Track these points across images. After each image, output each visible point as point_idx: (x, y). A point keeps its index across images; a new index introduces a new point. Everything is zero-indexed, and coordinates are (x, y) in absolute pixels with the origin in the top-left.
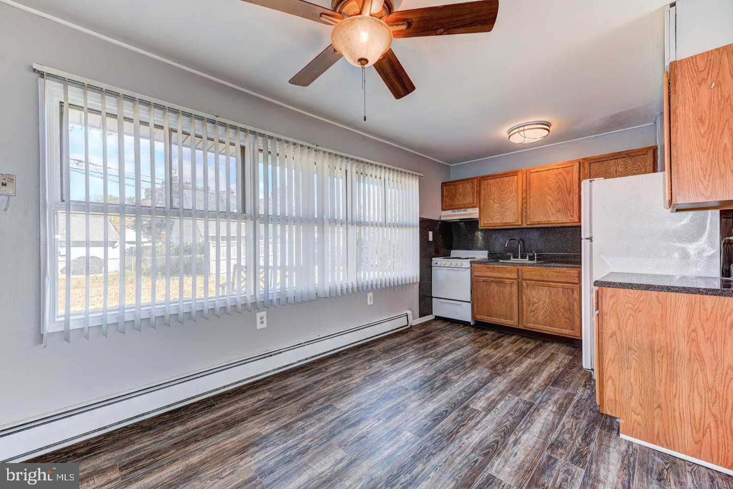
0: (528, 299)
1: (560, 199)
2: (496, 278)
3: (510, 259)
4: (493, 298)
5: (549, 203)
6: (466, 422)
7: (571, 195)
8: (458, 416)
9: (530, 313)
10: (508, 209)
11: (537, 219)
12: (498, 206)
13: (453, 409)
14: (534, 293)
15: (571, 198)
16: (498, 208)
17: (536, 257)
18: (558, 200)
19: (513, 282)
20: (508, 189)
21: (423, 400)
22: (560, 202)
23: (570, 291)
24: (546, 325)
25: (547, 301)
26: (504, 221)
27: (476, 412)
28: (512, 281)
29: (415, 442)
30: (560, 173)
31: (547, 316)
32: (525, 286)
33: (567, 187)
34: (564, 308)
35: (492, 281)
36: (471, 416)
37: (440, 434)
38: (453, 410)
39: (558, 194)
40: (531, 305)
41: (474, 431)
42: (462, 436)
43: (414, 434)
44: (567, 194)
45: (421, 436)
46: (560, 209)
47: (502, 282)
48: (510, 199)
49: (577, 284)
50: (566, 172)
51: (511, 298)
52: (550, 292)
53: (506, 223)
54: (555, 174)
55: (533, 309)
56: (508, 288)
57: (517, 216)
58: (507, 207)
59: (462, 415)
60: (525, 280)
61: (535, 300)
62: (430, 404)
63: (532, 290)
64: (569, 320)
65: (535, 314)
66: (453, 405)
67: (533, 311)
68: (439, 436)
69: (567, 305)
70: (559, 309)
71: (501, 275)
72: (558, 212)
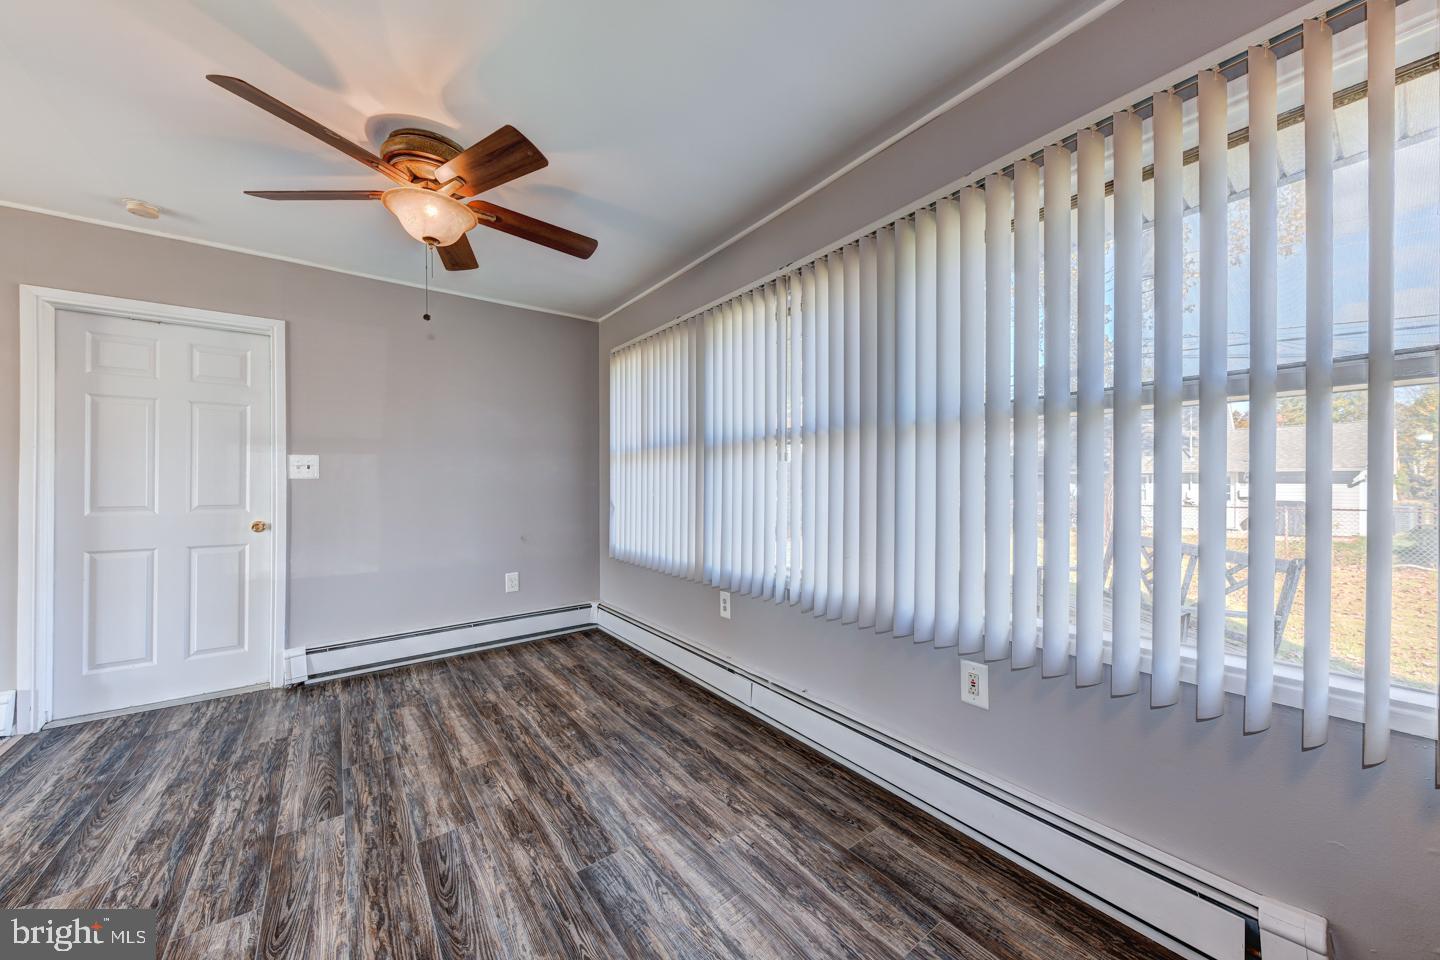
6: (382, 935)
8: (413, 928)
13: (447, 930)
21: (526, 879)
29: (418, 834)
37: (400, 874)
38: (440, 927)
42: (358, 906)
43: (436, 838)
45: (422, 844)
59: (408, 939)
62: (502, 888)
66: (458, 935)
68: (395, 871)
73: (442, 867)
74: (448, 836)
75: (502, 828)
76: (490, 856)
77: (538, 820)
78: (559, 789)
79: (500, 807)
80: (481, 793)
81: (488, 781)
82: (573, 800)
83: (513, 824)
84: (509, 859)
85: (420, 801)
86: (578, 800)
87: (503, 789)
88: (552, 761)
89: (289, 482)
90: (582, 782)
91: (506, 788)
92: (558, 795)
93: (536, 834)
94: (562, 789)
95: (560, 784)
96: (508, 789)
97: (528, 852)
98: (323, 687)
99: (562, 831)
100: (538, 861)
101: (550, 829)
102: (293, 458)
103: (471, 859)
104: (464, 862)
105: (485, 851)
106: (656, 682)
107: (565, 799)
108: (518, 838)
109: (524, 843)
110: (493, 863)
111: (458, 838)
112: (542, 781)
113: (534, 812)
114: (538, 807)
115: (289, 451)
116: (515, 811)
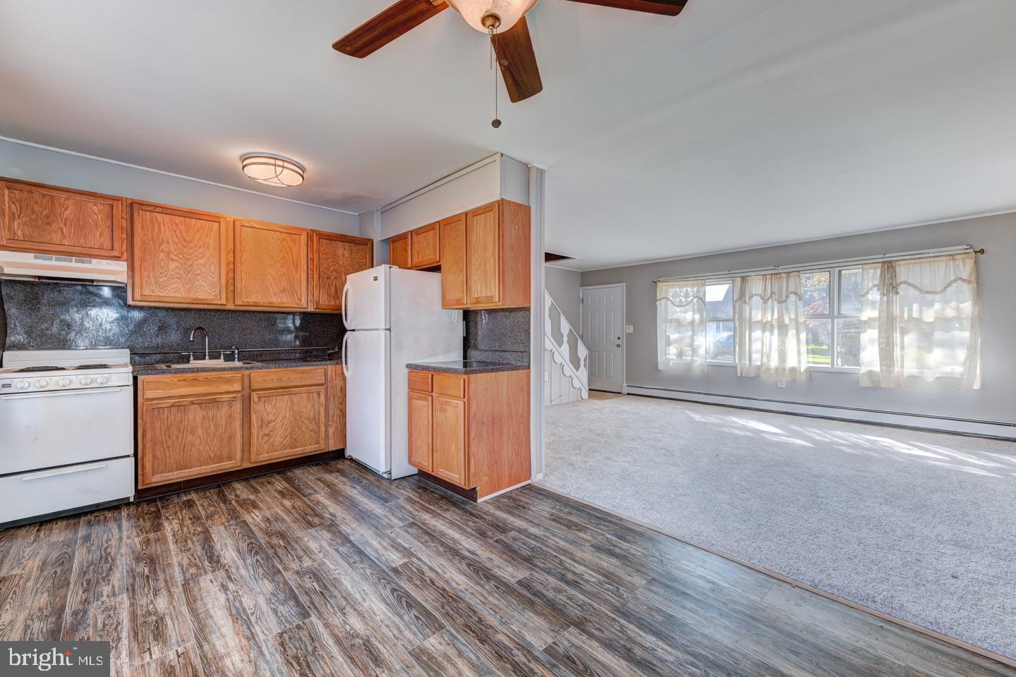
0: (260, 419)
1: (284, 274)
2: (197, 395)
3: (188, 361)
4: (193, 432)
5: (270, 277)
7: (299, 272)
9: (262, 438)
10: (199, 275)
11: (252, 299)
12: (176, 268)
14: (269, 407)
15: (298, 276)
16: (177, 271)
17: (236, 356)
18: (282, 276)
19: (235, 397)
20: (199, 240)
22: (284, 277)
23: (316, 396)
24: (286, 449)
25: (287, 415)
26: (192, 296)
28: (234, 395)
30: (284, 239)
31: (287, 436)
32: (256, 399)
33: (293, 260)
34: (309, 419)
35: (192, 403)
39: (282, 267)
40: (264, 426)
44: (294, 270)
46: (284, 288)
47: (214, 401)
48: (205, 259)
49: (322, 385)
50: (293, 240)
51: (230, 423)
52: (292, 402)
53: (196, 299)
54: (279, 239)
55: (266, 432)
56: (225, 409)
57: (218, 289)
58: (198, 272)
60: (254, 390)
61: (271, 417)
63: (266, 403)
64: (315, 433)
65: (269, 439)
67: (268, 435)
69: (312, 415)
70: (303, 422)
71: (212, 389)
72: (282, 292)
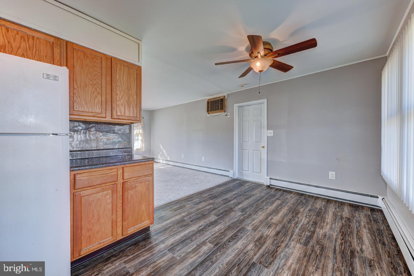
6: (220, 235)
8: (223, 239)
13: (225, 244)
21: (245, 251)
27: (211, 242)
29: (245, 225)
36: (215, 239)
37: (234, 229)
38: (225, 242)
41: (217, 230)
42: (224, 228)
43: (246, 229)
45: (243, 227)
59: (220, 239)
62: (240, 247)
66: (224, 246)
68: (234, 228)
73: (239, 234)
74: (248, 230)
75: (256, 238)
76: (247, 240)
77: (265, 244)
78: (280, 242)
79: (263, 234)
80: (264, 228)
81: (270, 227)
82: (279, 248)
83: (259, 239)
84: (248, 244)
85: (253, 220)
86: (280, 250)
87: (269, 231)
88: (290, 235)
89: (267, 137)
90: (288, 247)
91: (270, 232)
92: (278, 243)
93: (260, 246)
94: (281, 243)
95: (282, 242)
96: (271, 232)
97: (253, 247)
98: (272, 188)
99: (265, 251)
100: (251, 251)
101: (264, 248)
102: (268, 131)
103: (244, 237)
104: (242, 237)
105: (248, 238)
106: (380, 246)
107: (278, 246)
108: (256, 243)
109: (256, 245)
110: (245, 242)
111: (248, 232)
112: (279, 237)
113: (267, 241)
114: (269, 242)
115: (268, 129)
116: (263, 237)
